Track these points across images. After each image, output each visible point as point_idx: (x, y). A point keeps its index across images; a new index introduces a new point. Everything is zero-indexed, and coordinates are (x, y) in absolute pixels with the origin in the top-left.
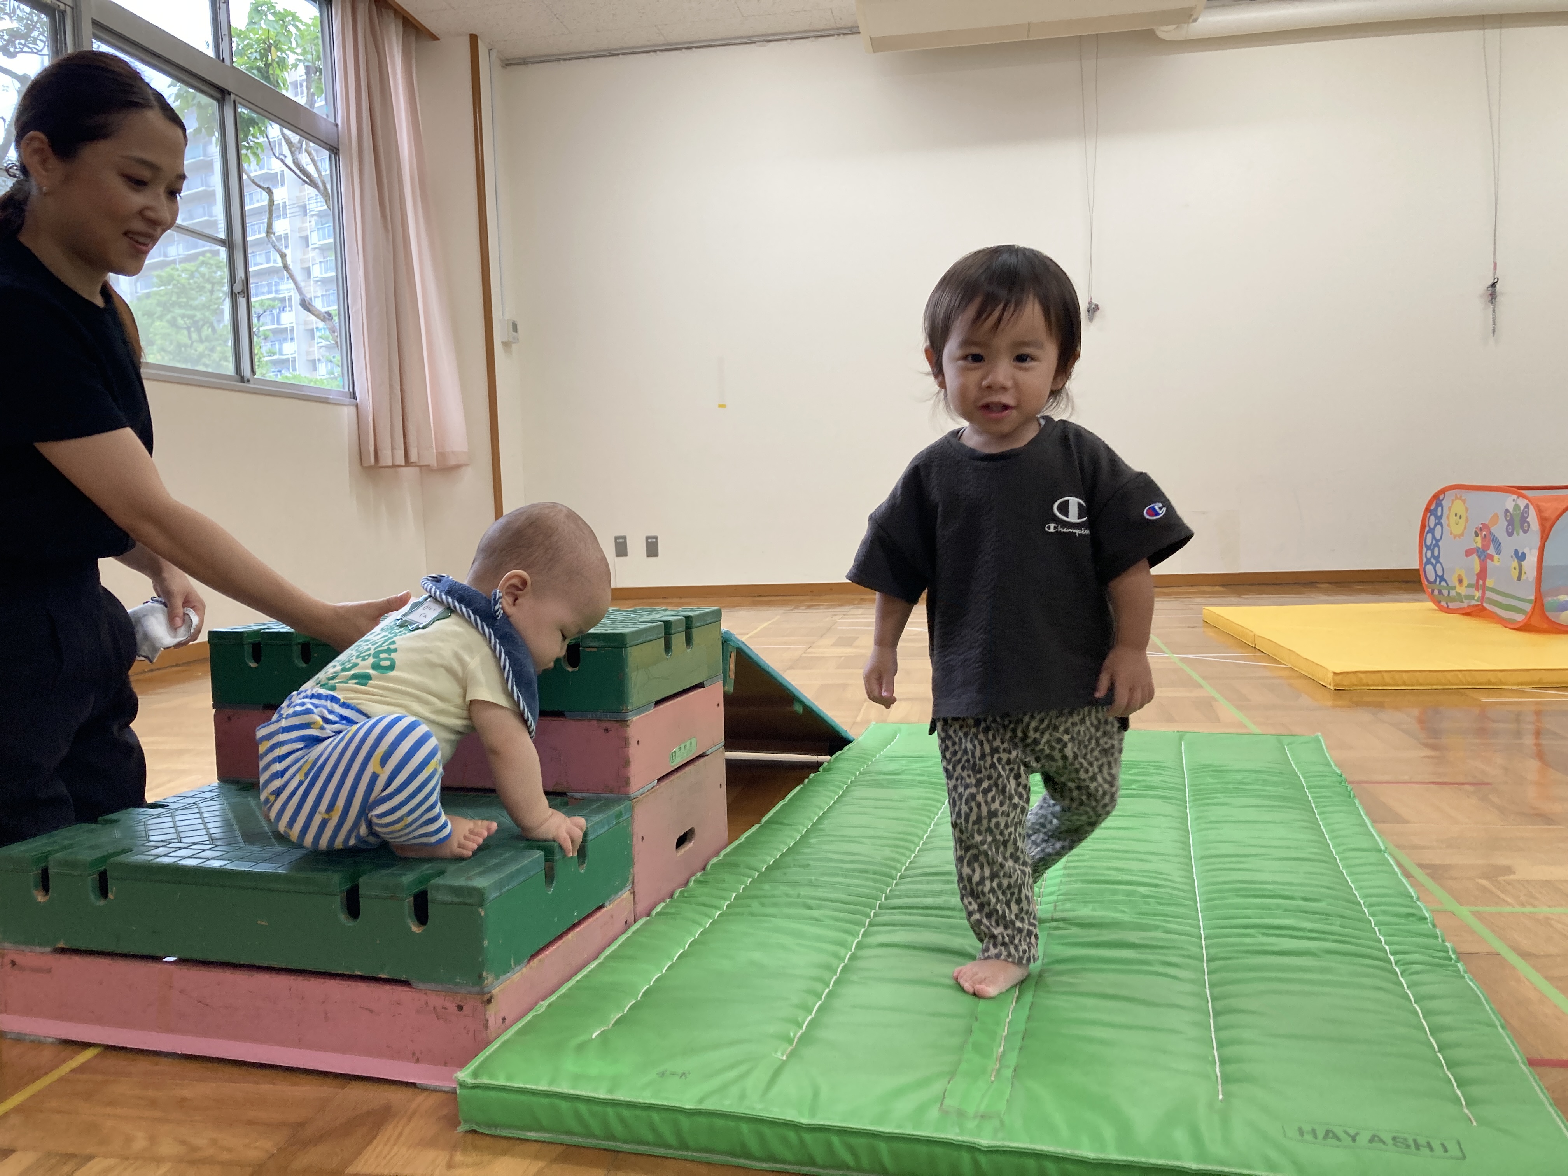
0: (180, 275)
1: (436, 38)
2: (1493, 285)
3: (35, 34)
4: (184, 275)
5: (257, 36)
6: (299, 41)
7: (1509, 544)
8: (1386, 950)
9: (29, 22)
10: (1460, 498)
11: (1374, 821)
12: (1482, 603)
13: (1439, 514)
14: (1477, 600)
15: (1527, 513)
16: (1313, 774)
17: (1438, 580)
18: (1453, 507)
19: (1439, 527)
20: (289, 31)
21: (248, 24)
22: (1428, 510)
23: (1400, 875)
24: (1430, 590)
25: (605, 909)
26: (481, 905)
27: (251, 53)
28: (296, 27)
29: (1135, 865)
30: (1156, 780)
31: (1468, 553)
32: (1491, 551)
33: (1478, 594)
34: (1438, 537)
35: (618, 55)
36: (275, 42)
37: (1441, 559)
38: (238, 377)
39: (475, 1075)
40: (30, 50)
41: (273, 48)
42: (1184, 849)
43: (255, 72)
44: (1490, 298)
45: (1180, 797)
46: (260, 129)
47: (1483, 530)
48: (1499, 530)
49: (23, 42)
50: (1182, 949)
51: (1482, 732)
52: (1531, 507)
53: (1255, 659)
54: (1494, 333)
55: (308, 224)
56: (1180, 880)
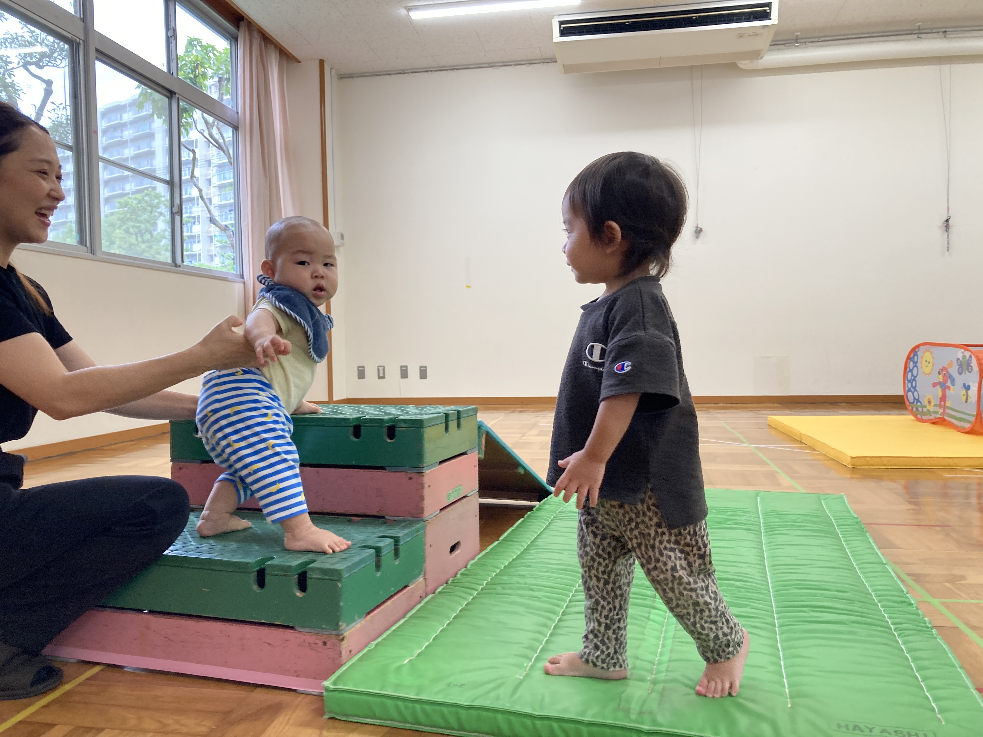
0: (132, 202)
1: (299, 62)
2: (947, 220)
3: (55, 55)
4: (134, 202)
5: (190, 59)
6: (216, 62)
7: (960, 380)
8: (888, 622)
9: (52, 48)
10: (929, 351)
11: (879, 548)
12: (944, 416)
13: (916, 360)
14: (940, 415)
15: (971, 360)
16: (840, 517)
17: (916, 401)
18: (925, 356)
19: (915, 368)
20: (210, 57)
21: (185, 52)
22: (908, 358)
23: (895, 579)
24: (911, 408)
25: (408, 588)
26: (339, 581)
27: (186, 69)
28: (214, 54)
29: (731, 569)
30: (742, 519)
31: (935, 385)
32: (949, 384)
33: (941, 411)
34: (915, 375)
35: (408, 73)
36: (201, 63)
37: (917, 389)
38: (174, 264)
39: (334, 683)
40: (52, 65)
41: (199, 67)
42: (761, 561)
43: (188, 80)
44: (945, 228)
45: (758, 530)
46: (189, 114)
47: (943, 371)
48: (953, 371)
49: (48, 59)
50: (763, 618)
51: (945, 495)
52: (973, 356)
53: (801, 448)
54: (948, 250)
55: (211, 172)
56: (760, 578)
